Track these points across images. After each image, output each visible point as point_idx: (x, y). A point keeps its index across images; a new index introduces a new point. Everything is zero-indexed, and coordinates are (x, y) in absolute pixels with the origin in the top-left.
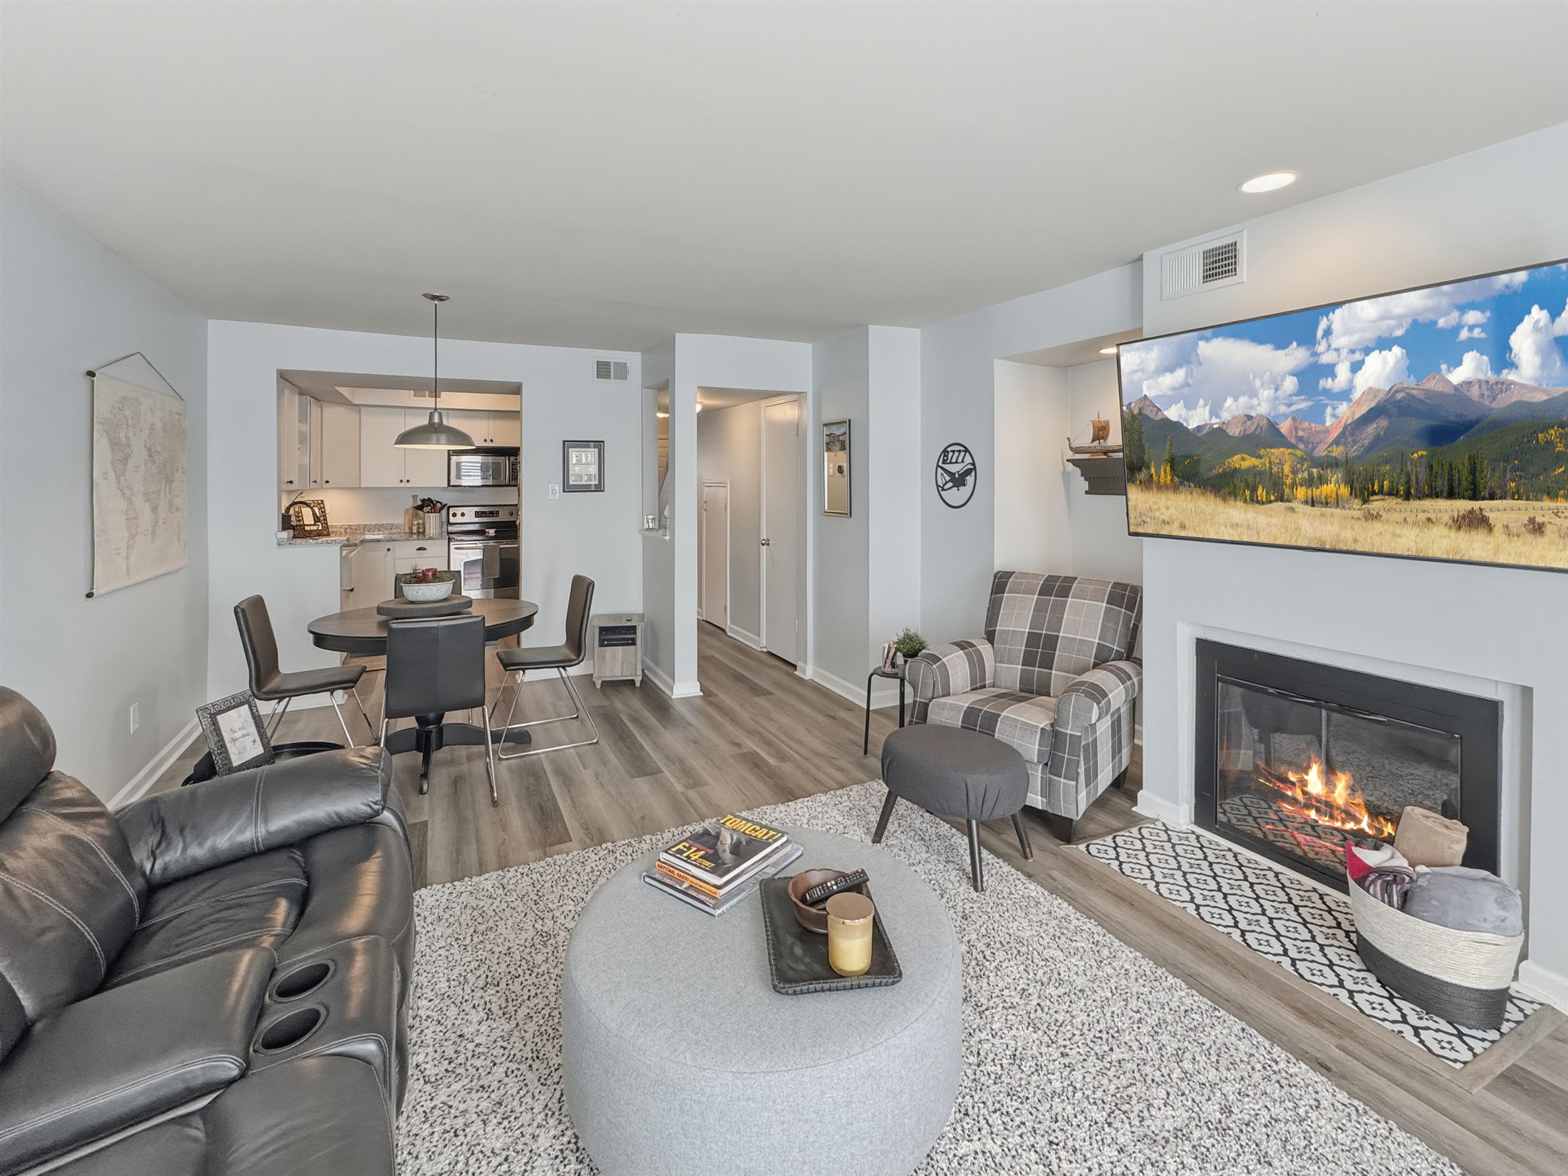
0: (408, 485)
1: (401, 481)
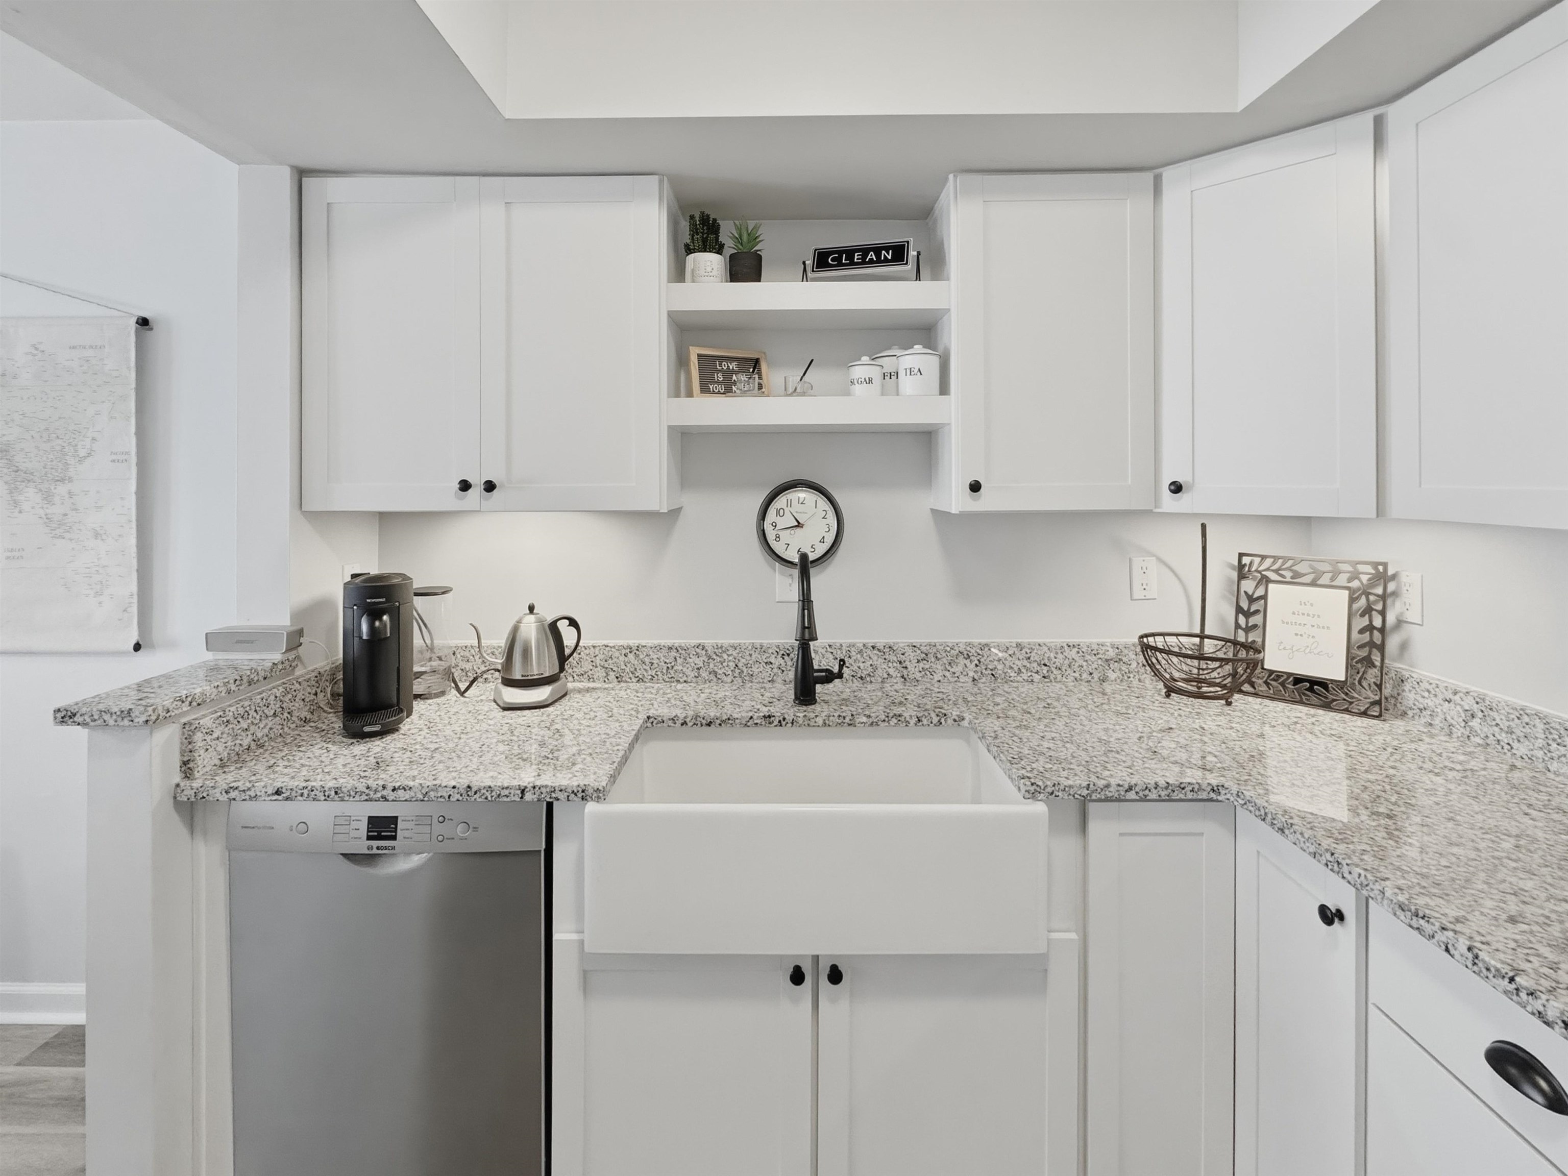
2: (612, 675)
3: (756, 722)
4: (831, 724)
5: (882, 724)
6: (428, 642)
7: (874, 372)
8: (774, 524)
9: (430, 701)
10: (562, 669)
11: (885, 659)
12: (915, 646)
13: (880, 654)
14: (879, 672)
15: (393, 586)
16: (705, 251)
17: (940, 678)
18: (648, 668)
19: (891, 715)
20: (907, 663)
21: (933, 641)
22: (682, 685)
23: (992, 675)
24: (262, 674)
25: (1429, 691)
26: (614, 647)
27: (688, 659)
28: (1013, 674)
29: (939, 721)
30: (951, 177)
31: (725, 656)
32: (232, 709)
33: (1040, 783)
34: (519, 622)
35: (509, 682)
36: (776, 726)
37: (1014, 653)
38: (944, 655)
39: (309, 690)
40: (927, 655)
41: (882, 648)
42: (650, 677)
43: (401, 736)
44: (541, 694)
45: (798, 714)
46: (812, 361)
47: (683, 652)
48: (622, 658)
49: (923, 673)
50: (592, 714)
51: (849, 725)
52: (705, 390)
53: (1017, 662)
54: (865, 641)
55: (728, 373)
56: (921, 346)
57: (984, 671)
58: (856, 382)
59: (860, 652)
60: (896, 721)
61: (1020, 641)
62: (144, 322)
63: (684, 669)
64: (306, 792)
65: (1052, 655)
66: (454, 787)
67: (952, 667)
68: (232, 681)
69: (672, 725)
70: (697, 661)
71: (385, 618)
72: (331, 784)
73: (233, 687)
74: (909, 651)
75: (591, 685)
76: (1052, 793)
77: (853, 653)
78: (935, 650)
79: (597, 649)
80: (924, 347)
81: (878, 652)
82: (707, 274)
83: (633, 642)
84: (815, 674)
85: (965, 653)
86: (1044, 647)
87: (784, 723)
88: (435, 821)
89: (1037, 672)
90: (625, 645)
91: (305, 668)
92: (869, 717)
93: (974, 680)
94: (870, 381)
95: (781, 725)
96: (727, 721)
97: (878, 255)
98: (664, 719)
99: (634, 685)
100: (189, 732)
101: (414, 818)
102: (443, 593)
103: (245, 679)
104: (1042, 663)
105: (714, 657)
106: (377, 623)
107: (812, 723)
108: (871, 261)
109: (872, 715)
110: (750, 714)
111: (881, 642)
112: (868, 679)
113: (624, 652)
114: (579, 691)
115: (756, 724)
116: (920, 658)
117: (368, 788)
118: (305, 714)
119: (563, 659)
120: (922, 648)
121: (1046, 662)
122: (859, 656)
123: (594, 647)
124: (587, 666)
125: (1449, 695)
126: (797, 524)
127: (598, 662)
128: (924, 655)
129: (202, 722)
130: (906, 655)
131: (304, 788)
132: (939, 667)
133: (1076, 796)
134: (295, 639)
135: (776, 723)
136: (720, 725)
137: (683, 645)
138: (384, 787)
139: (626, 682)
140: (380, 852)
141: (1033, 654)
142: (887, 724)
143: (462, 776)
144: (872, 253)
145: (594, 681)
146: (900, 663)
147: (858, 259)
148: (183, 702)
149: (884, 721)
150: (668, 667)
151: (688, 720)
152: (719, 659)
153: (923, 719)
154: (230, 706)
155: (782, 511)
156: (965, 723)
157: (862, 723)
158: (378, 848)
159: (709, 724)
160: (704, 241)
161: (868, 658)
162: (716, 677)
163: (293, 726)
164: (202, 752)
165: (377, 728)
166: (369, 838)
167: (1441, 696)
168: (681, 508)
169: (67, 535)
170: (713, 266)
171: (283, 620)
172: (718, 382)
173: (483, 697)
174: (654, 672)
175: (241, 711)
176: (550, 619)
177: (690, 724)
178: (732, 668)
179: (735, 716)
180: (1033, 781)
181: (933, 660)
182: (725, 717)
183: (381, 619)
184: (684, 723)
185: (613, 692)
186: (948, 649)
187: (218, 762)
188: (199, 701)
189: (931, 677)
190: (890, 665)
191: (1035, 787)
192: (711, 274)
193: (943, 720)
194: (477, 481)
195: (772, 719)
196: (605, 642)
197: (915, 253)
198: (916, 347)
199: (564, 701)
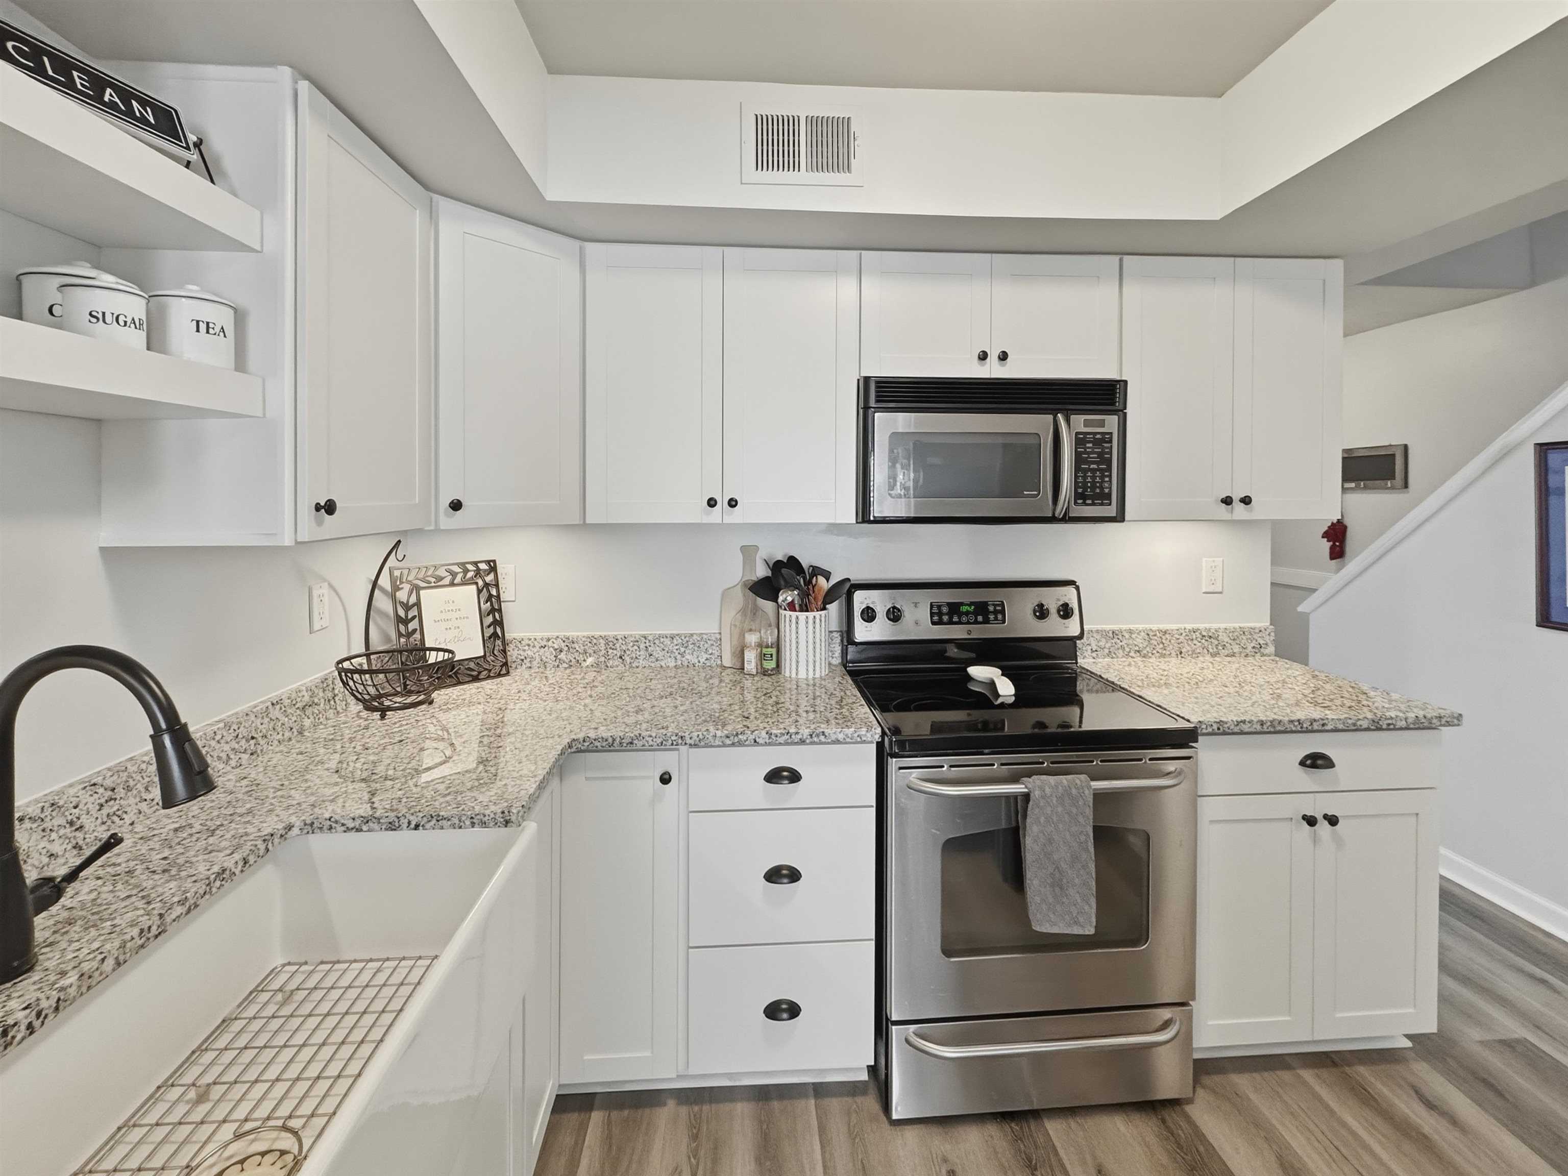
0: (736, 516)
1: (712, 503)
12: (94, 784)
25: (529, 645)
65: (258, 723)
74: (85, 796)
89: (245, 751)
97: (125, 102)
104: (250, 736)
108: (117, 107)
116: (103, 801)
120: (103, 782)
125: (544, 643)
141: (241, 730)
144: (112, 92)
147: (82, 85)
167: (537, 646)
197: (194, 138)
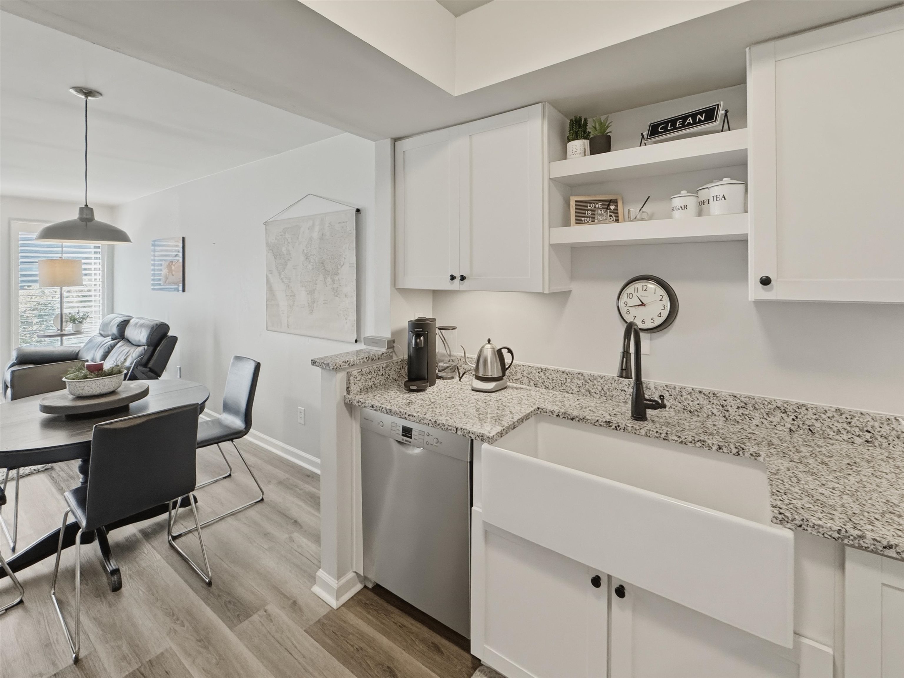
2: (532, 383)
3: (600, 424)
4: (651, 436)
5: (690, 445)
6: (449, 353)
7: (691, 202)
8: (626, 303)
9: (445, 381)
10: (504, 375)
11: (710, 401)
12: (735, 397)
13: (706, 397)
14: (705, 409)
15: (428, 324)
16: (577, 139)
17: (758, 424)
18: (551, 382)
19: (696, 439)
20: (729, 408)
21: (752, 394)
22: (569, 395)
23: (809, 429)
24: (377, 357)
26: (533, 367)
27: (573, 380)
28: (831, 433)
29: (738, 452)
30: (747, 49)
31: (595, 382)
32: (365, 369)
33: (788, 515)
34: (483, 347)
35: (478, 378)
36: (613, 429)
37: (833, 416)
38: (762, 406)
39: (397, 367)
40: (746, 404)
41: (707, 393)
42: (552, 387)
43: (425, 394)
44: (490, 386)
45: (628, 425)
46: (649, 197)
47: (571, 376)
48: (537, 374)
49: (743, 417)
50: (511, 400)
51: (664, 439)
52: (579, 221)
53: (836, 424)
54: (694, 387)
55: (594, 210)
56: (729, 178)
57: (801, 426)
58: (674, 209)
59: (690, 393)
60: (701, 445)
61: (840, 407)
62: (358, 211)
63: (571, 386)
64: (381, 408)
65: (877, 425)
66: (430, 420)
67: (769, 417)
68: (365, 358)
69: (552, 415)
70: (579, 382)
71: (422, 338)
72: (388, 407)
73: (366, 361)
74: (730, 399)
75: (521, 386)
76: (800, 526)
77: (684, 394)
78: (753, 402)
79: (525, 367)
80: (731, 179)
81: (703, 396)
82: (574, 153)
83: (543, 366)
84: (645, 402)
85: (782, 408)
86: (867, 416)
87: (618, 429)
88: (425, 435)
89: (859, 436)
90: (539, 367)
91: (398, 357)
92: (679, 437)
93: (791, 430)
94: (685, 207)
95: (616, 429)
96: (582, 420)
97: (694, 119)
98: (547, 411)
99: (543, 390)
100: (349, 375)
101: (418, 431)
102: (452, 329)
103: (370, 358)
104: (865, 429)
105: (589, 381)
106: (418, 340)
107: (638, 432)
108: (689, 124)
109: (682, 436)
110: (597, 418)
111: (707, 388)
112: (696, 413)
113: (538, 371)
114: (512, 388)
115: (601, 425)
116: (739, 406)
117: (400, 412)
118: (395, 377)
119: (504, 369)
120: (741, 398)
121: (870, 429)
122: (689, 396)
123: (523, 366)
124: (519, 376)
126: (641, 303)
127: (525, 374)
128: (743, 404)
129: (353, 372)
130: (727, 401)
131: (381, 407)
132: (757, 415)
133: (826, 535)
134: (391, 344)
135: (613, 427)
136: (579, 421)
137: (570, 371)
138: (406, 414)
139: (539, 387)
140: (406, 443)
141: (855, 420)
142: (694, 445)
143: (436, 416)
144: (690, 118)
145: (523, 384)
146: (723, 406)
147: (679, 125)
148: (346, 363)
149: (691, 442)
150: (562, 383)
151: (560, 414)
152: (591, 383)
153: (723, 448)
154: (365, 368)
155: (631, 295)
156: (761, 459)
157: (674, 440)
158: (406, 441)
159: (572, 419)
160: (576, 133)
161: (696, 399)
162: (590, 394)
163: (390, 381)
164: (353, 385)
165: (415, 388)
166: (403, 435)
168: (571, 291)
169: (338, 295)
170: (577, 148)
171: (388, 336)
172: (588, 217)
173: (468, 383)
174: (554, 384)
175: (368, 371)
176: (498, 348)
177: (561, 417)
178: (600, 390)
179: (588, 417)
180: (782, 511)
181: (752, 409)
182: (581, 417)
183: (420, 339)
184: (558, 416)
185: (529, 392)
186: (766, 403)
187: (359, 390)
188: (352, 364)
189: (750, 421)
190: (714, 406)
191: (782, 516)
192: (576, 153)
193: (741, 453)
194: (458, 275)
195: (611, 424)
196: (529, 364)
197: (723, 112)
198: (724, 179)
199: (503, 392)
